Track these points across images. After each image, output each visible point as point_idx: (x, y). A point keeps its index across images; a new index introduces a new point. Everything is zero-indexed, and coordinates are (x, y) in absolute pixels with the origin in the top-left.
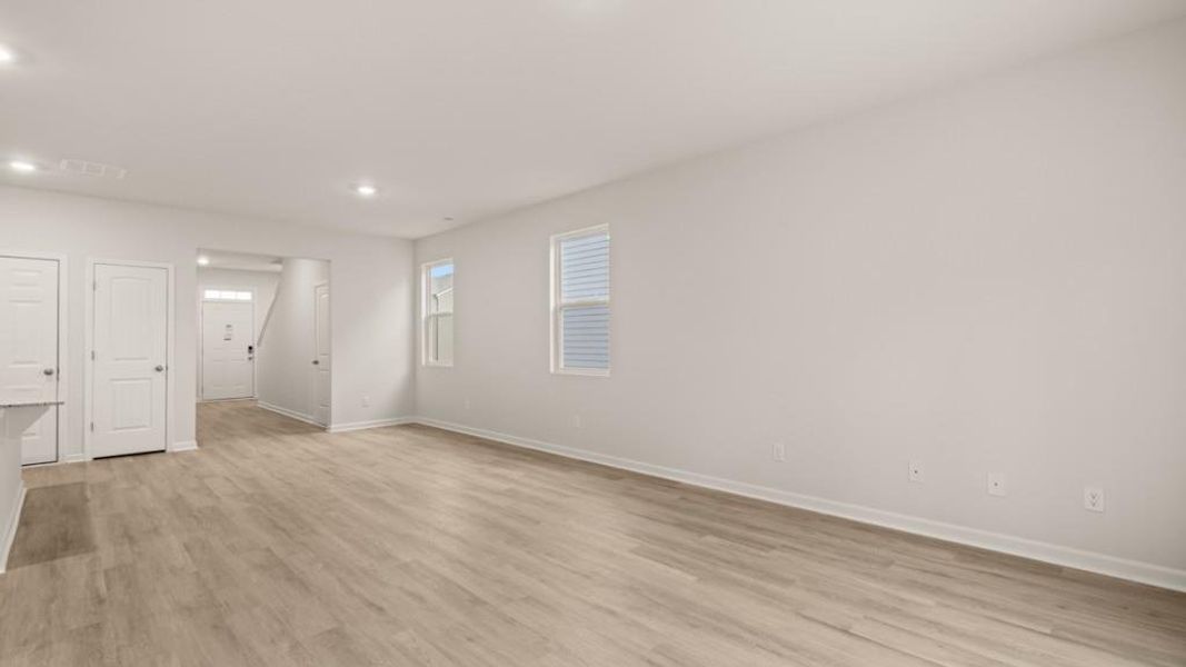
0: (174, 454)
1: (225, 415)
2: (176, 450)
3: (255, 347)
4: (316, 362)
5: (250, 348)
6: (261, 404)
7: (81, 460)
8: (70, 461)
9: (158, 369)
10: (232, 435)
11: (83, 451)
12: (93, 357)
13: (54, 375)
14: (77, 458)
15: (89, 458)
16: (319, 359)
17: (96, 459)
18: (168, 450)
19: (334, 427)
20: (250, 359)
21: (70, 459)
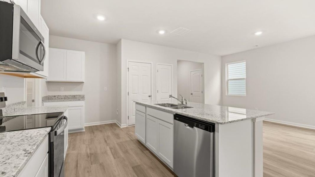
4: (192, 94)
12: (158, 92)
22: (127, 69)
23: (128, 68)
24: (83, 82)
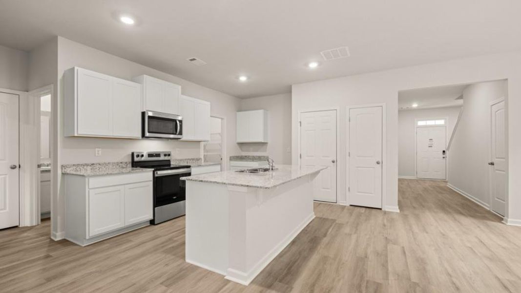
0: (385, 213)
1: (426, 190)
2: (387, 210)
3: (447, 152)
4: (492, 164)
5: (444, 152)
6: (449, 185)
7: (345, 205)
8: (341, 204)
9: (378, 163)
10: (423, 207)
11: (346, 200)
12: (349, 155)
13: (335, 163)
14: (343, 203)
15: (348, 205)
16: (495, 161)
17: (351, 205)
18: (383, 209)
19: (511, 221)
20: (444, 158)
21: (342, 203)
22: (299, 124)
23: (301, 122)
24: (266, 143)
